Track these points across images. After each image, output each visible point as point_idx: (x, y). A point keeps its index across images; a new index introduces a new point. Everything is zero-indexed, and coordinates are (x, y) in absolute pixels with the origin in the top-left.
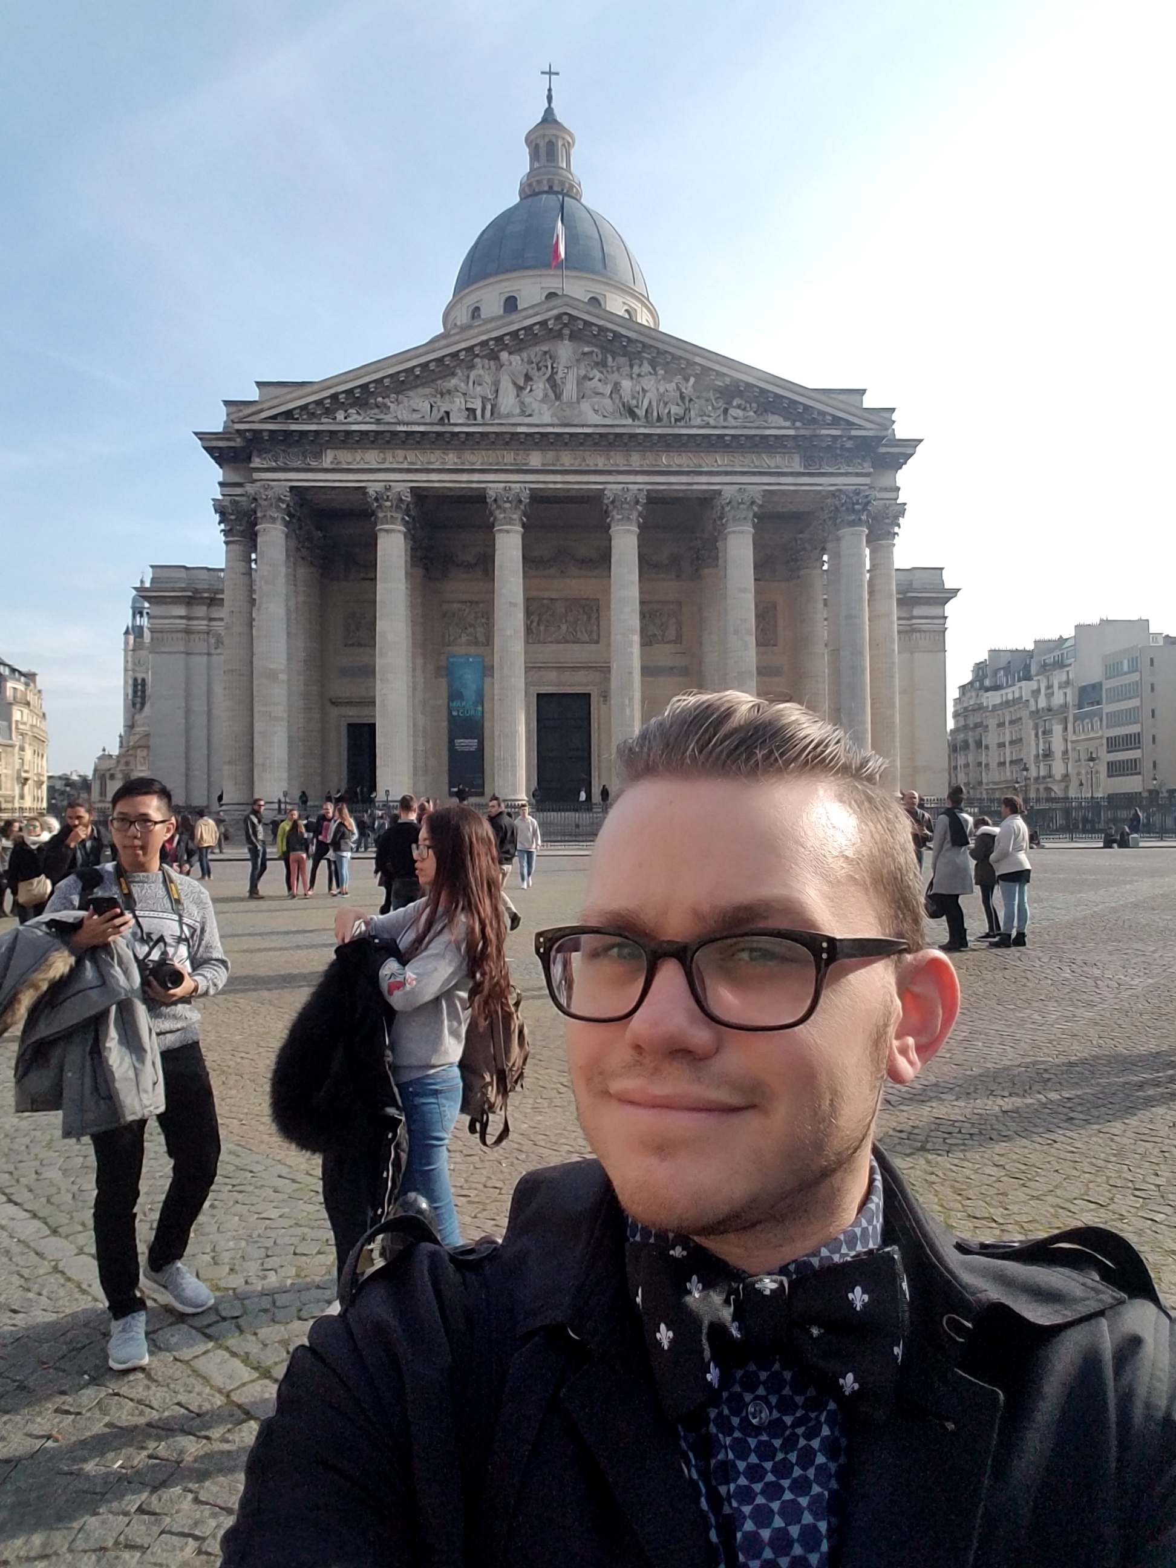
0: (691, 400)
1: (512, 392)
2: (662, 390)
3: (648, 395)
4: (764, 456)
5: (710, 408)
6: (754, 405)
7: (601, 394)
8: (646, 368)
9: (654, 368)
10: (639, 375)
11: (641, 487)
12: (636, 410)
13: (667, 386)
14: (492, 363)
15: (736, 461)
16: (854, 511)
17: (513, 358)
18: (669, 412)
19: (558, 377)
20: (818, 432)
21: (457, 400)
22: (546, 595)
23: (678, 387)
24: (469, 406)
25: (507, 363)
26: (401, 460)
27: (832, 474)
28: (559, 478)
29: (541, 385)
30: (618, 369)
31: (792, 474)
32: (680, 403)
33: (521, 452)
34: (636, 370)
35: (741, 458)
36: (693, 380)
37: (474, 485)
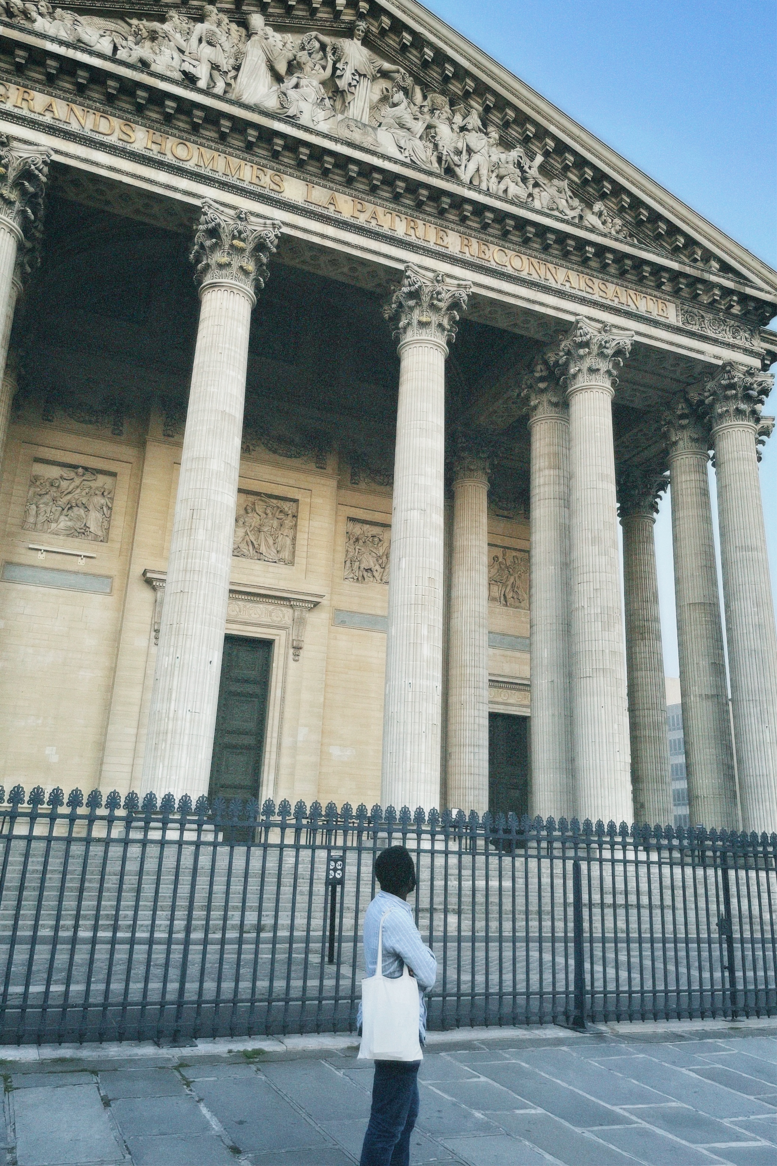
0: (536, 185)
1: (266, 77)
2: (494, 158)
3: (475, 158)
4: (632, 292)
5: (564, 202)
6: (618, 221)
7: (409, 129)
8: (474, 120)
9: (485, 125)
10: (463, 129)
11: (461, 282)
12: (457, 169)
13: (503, 157)
14: (234, 26)
15: (596, 287)
16: (748, 398)
17: (269, 30)
18: (506, 191)
19: (342, 84)
20: (706, 276)
21: (167, 52)
23: (519, 163)
24: (187, 67)
25: (260, 33)
26: (39, 108)
27: (715, 341)
28: (330, 231)
29: (315, 83)
30: (432, 111)
31: (668, 327)
32: (521, 184)
33: (270, 172)
34: (458, 119)
35: (603, 287)
36: (539, 159)
37: (178, 196)
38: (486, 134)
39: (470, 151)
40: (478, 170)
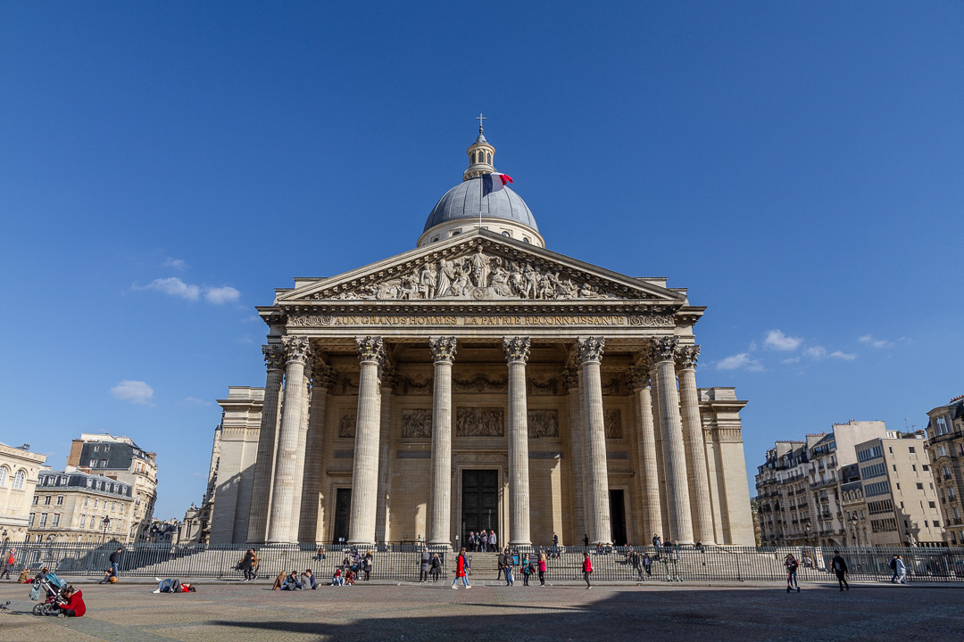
0: (557, 285)
1: (447, 282)
2: (538, 280)
3: (531, 283)
4: (604, 318)
5: (569, 290)
6: (597, 288)
7: (502, 283)
8: (529, 268)
9: (533, 267)
10: (525, 272)
11: (527, 337)
12: (523, 291)
13: (542, 277)
14: (435, 266)
15: (587, 321)
16: (665, 351)
17: (448, 263)
18: (544, 293)
19: (475, 274)
20: (637, 303)
21: (413, 287)
22: (469, 405)
23: (549, 278)
24: (421, 290)
25: (444, 266)
26: (378, 322)
27: (649, 328)
28: (475, 332)
29: (465, 279)
30: (512, 269)
31: (623, 329)
32: (550, 287)
33: (452, 317)
34: (523, 269)
35: (590, 319)
36: (558, 274)
37: (422, 337)
38: (535, 271)
39: (528, 280)
40: (532, 289)
